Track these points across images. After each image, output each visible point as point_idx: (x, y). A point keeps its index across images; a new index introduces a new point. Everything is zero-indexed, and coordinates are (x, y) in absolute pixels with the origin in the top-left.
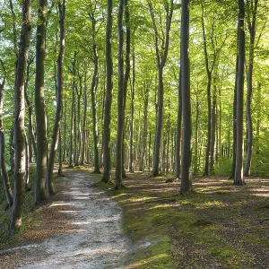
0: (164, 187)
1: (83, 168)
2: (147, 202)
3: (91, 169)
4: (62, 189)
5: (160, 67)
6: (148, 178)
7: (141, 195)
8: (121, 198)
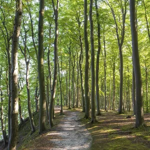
0: (125, 121)
1: (77, 109)
2: (111, 133)
3: (82, 110)
4: (60, 122)
5: (120, 46)
6: (116, 115)
7: (108, 127)
8: (94, 129)
